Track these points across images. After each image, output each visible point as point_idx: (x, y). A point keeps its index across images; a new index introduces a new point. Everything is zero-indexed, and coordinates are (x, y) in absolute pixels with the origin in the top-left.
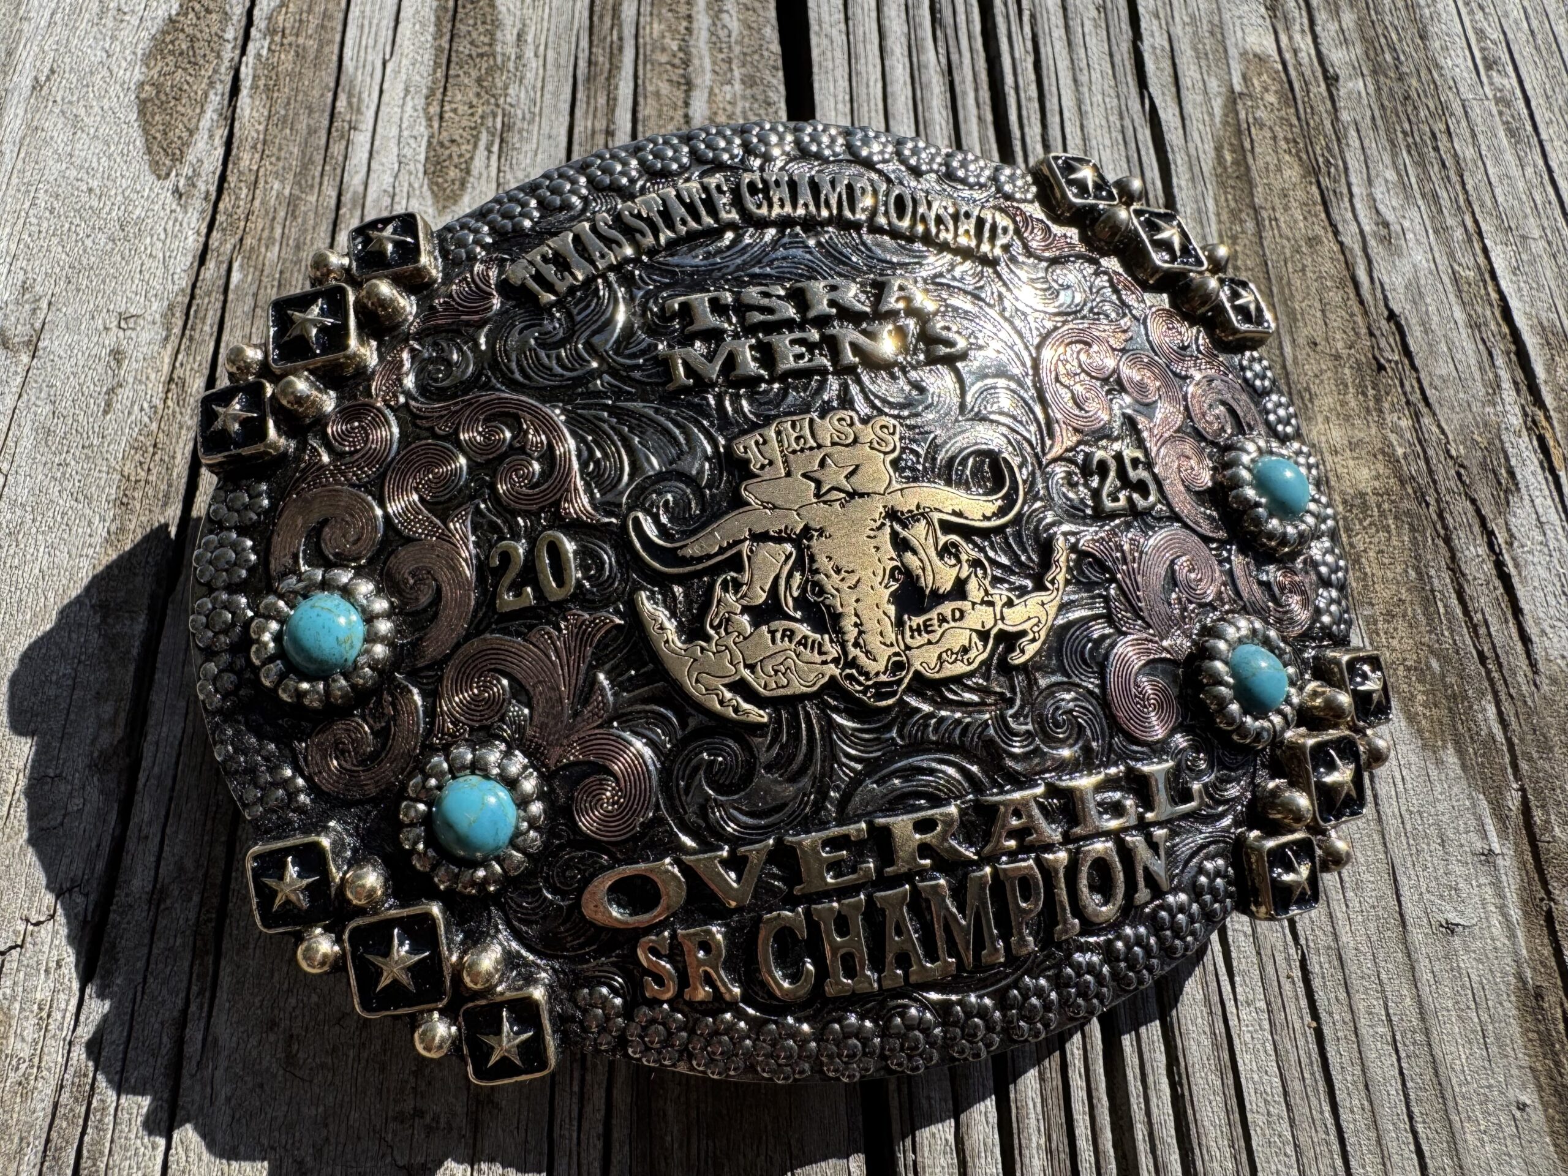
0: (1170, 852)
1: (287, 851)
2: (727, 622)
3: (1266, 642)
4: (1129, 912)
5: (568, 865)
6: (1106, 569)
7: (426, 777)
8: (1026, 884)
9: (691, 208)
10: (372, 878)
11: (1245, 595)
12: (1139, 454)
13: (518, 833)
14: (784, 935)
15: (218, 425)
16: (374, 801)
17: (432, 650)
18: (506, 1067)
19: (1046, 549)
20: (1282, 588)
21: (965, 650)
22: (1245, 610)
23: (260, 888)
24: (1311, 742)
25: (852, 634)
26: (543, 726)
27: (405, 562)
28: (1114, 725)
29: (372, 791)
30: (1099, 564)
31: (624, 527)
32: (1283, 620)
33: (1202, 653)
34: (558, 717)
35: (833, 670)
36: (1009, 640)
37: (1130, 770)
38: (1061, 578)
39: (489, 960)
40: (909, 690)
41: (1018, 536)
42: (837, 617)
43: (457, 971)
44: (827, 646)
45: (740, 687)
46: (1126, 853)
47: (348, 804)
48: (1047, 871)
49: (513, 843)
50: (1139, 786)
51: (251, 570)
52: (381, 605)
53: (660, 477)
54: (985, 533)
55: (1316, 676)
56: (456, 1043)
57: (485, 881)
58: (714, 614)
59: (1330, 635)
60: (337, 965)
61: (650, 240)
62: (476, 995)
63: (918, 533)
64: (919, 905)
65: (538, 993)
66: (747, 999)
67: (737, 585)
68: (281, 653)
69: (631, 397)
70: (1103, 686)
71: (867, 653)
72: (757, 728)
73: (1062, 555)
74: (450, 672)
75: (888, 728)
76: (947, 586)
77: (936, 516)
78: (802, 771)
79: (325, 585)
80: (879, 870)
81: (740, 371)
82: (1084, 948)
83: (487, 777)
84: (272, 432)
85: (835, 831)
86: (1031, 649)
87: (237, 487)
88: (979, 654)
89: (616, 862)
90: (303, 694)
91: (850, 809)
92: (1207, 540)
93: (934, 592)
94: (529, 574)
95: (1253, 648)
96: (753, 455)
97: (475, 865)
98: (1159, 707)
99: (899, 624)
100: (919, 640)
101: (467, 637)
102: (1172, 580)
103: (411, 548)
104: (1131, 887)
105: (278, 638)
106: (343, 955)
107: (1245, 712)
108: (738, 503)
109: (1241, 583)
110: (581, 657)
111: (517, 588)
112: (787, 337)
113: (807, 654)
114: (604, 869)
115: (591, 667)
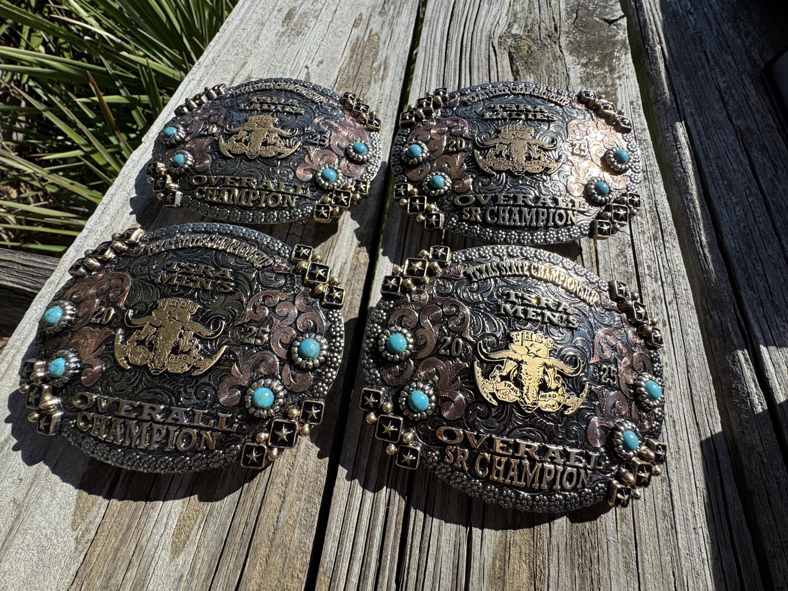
0: (591, 478)
1: (372, 392)
2: (495, 377)
3: (635, 431)
4: (574, 489)
5: (436, 421)
6: (597, 397)
7: (410, 387)
8: (550, 472)
9: (517, 268)
10: (389, 406)
11: (633, 416)
12: (616, 370)
13: (427, 409)
14: (484, 459)
15: (387, 285)
16: (395, 387)
17: (420, 356)
18: (405, 464)
19: (583, 387)
20: (644, 417)
21: (553, 406)
22: (632, 421)
23: (363, 398)
24: (639, 463)
25: (525, 392)
26: (441, 385)
27: (420, 332)
28: (587, 440)
29: (395, 385)
30: (596, 395)
31: (477, 344)
32: (642, 427)
33: (616, 429)
34: (445, 384)
35: (518, 399)
36: (566, 407)
37: (587, 452)
38: (585, 396)
39: (410, 436)
40: (535, 411)
41: (576, 381)
42: (523, 386)
43: (402, 437)
44: (518, 392)
45: (493, 395)
46: (579, 474)
47: (388, 385)
48: (556, 471)
49: (425, 411)
50: (588, 458)
51: (384, 321)
52: (411, 341)
53: (489, 334)
54: (568, 377)
55: (646, 445)
56: (396, 453)
57: (416, 417)
58: (492, 374)
59: (653, 435)
60: (375, 423)
61: (505, 273)
62: (404, 444)
63: (550, 371)
64: (520, 466)
65: (418, 449)
66: (469, 471)
67: (500, 369)
68: (385, 345)
69: (488, 312)
70: (587, 428)
71: (528, 398)
72: (493, 406)
73: (586, 390)
74: (422, 364)
75: (527, 418)
76: (553, 387)
77: (556, 368)
78: (502, 421)
79: (400, 332)
80: (513, 454)
81: (517, 315)
82: (559, 494)
83: (425, 393)
84: (399, 291)
85: (505, 438)
86: (571, 412)
87: (386, 300)
88: (556, 408)
89: (448, 425)
90: (388, 356)
91: (511, 435)
92: (627, 398)
93: (550, 388)
94: (449, 347)
95: (631, 432)
96: (514, 337)
97: (415, 413)
98: (600, 439)
99: (538, 393)
100: (542, 399)
101: (429, 356)
102: (614, 406)
103: (423, 330)
104: (577, 483)
105: (386, 341)
106: (377, 422)
107: (624, 448)
108: (507, 348)
109: (633, 413)
110: (456, 372)
111: (445, 349)
112: (532, 309)
113: (512, 392)
114: (444, 425)
115: (457, 375)
